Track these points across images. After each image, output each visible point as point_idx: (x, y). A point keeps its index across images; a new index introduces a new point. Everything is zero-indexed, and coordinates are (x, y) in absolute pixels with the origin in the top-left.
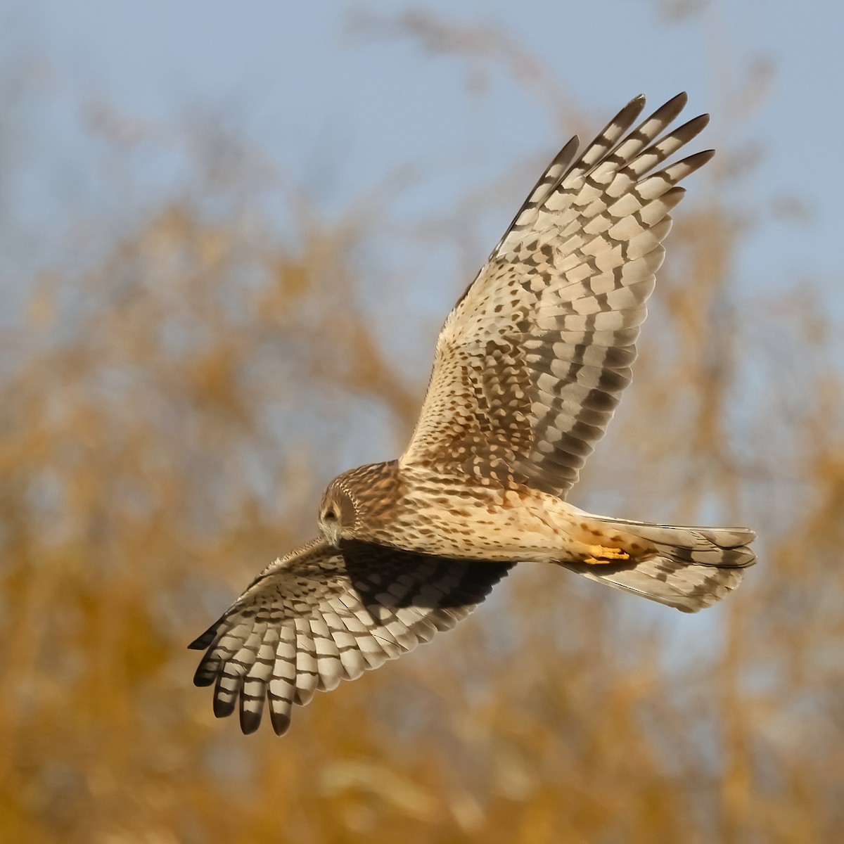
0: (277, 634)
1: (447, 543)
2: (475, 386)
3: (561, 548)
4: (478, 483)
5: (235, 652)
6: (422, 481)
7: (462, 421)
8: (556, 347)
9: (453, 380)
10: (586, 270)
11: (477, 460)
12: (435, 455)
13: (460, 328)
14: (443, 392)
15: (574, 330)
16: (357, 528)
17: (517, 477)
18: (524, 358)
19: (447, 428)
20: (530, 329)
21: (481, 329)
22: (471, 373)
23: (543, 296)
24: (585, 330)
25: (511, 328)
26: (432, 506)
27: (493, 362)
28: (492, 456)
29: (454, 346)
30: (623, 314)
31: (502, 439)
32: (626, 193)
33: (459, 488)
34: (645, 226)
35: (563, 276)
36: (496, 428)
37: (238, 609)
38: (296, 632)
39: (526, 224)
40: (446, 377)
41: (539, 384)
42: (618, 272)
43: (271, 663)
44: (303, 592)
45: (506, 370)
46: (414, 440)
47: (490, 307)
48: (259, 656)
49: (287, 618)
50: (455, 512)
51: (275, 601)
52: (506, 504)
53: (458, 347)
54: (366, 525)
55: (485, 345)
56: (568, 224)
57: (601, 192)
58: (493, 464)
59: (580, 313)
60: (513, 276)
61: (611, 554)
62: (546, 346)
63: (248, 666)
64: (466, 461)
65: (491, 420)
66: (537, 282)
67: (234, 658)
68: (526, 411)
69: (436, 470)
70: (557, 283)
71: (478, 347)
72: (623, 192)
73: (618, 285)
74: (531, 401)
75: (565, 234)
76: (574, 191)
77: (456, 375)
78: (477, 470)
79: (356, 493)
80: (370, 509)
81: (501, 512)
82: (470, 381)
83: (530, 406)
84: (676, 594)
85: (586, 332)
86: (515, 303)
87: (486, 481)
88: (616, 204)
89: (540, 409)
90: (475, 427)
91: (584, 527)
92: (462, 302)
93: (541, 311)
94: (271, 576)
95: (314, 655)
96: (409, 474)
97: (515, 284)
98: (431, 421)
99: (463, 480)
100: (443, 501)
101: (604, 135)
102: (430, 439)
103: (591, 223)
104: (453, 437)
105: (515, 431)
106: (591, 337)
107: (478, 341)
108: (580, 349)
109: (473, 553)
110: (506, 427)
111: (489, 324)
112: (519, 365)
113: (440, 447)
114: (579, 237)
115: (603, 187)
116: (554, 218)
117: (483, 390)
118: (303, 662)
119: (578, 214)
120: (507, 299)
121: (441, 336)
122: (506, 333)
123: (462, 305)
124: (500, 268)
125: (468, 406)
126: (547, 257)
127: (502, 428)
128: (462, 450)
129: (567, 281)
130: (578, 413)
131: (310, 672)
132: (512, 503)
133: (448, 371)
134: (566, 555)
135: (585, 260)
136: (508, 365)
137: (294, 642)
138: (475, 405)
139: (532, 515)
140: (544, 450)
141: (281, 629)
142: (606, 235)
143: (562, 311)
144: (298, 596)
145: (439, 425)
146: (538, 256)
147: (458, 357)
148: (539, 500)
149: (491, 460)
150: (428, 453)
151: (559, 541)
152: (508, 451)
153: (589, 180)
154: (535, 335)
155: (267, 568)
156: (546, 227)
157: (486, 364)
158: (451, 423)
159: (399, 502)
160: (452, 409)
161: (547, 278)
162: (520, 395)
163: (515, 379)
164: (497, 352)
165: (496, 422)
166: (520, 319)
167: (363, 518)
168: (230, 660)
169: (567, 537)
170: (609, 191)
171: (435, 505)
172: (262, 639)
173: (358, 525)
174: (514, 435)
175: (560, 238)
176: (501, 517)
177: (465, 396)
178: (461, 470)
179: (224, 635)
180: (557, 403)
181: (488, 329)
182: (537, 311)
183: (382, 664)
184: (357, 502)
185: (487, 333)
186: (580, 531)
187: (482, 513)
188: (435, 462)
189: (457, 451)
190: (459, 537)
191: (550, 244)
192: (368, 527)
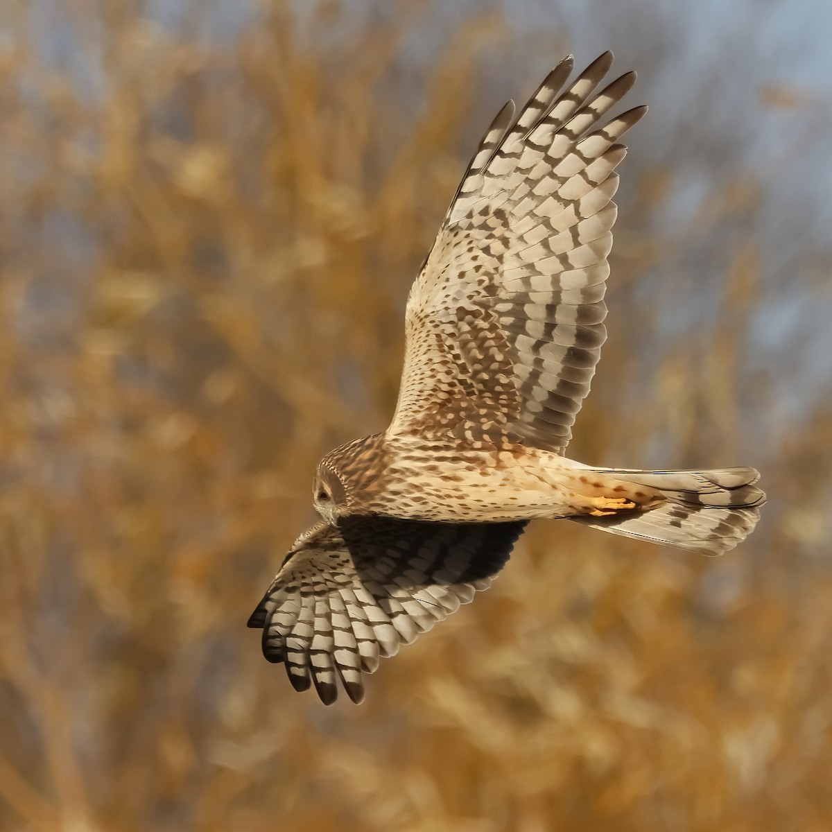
0: (326, 606)
1: (443, 509)
2: (453, 352)
3: (562, 504)
4: (470, 447)
5: (292, 627)
6: (410, 450)
7: (445, 388)
8: (527, 308)
9: (428, 348)
10: (542, 231)
11: (468, 424)
12: (423, 423)
13: (425, 297)
14: (419, 361)
15: (542, 291)
16: (349, 504)
17: (512, 438)
18: (498, 321)
19: (431, 395)
20: (498, 293)
21: (447, 296)
22: (446, 339)
23: (504, 260)
24: (552, 290)
25: (479, 293)
26: (422, 474)
27: (466, 328)
28: (483, 420)
29: (422, 315)
30: (585, 271)
31: (489, 402)
32: (568, 152)
33: (449, 454)
34: (594, 184)
35: (521, 238)
36: (481, 392)
37: (279, 586)
38: (344, 603)
39: (472, 190)
40: (420, 346)
41: (517, 345)
42: (574, 231)
43: (330, 634)
44: (338, 564)
45: (482, 334)
46: (399, 410)
47: (453, 273)
48: (316, 629)
49: (331, 590)
50: (446, 478)
51: (314, 575)
52: (500, 466)
53: (427, 316)
54: (356, 499)
55: (455, 312)
56: (517, 187)
57: (543, 154)
58: (485, 427)
59: (544, 273)
60: (470, 242)
61: (615, 504)
62: (517, 308)
63: (309, 639)
64: (457, 426)
65: (475, 384)
66: (496, 247)
67: (293, 633)
68: (509, 373)
69: (425, 438)
70: (516, 246)
71: (449, 314)
72: (565, 153)
73: (577, 244)
74: (512, 362)
75: (515, 197)
76: (517, 156)
77: (431, 343)
78: (468, 434)
79: (341, 469)
80: (357, 482)
81: (494, 474)
82: (446, 348)
83: (512, 368)
84: (695, 539)
85: (553, 292)
86: (478, 268)
87: (478, 444)
88: (560, 164)
89: (522, 370)
90: (460, 392)
91: (583, 480)
92: (423, 272)
93: (505, 274)
94: (301, 552)
95: (368, 623)
96: (396, 444)
97: (474, 250)
98: (413, 390)
99: (454, 445)
100: (433, 468)
101: (536, 98)
102: (415, 408)
103: (540, 184)
104: (439, 404)
105: (501, 393)
106: (560, 296)
107: (447, 308)
108: (551, 309)
109: (472, 516)
110: (491, 391)
111: (455, 291)
112: (493, 328)
113: (428, 415)
114: (530, 199)
115: (545, 149)
116: (501, 183)
117: (462, 356)
118: (360, 630)
119: (525, 177)
120: (469, 266)
121: (409, 306)
122: (474, 298)
123: (424, 274)
124: (455, 235)
125: (448, 373)
126: (502, 222)
127: (488, 392)
128: (451, 416)
129: (527, 243)
130: (560, 371)
131: (370, 640)
132: (506, 463)
133: (422, 340)
134: (570, 510)
135: (540, 221)
136: (482, 329)
137: (346, 612)
138: (455, 371)
139: (528, 473)
140: (533, 410)
141: (329, 601)
142: (556, 195)
143: (526, 273)
144: (334, 568)
145: (422, 393)
146: (492, 221)
147: (429, 326)
148: (534, 458)
149: (483, 423)
150: (415, 422)
151: (559, 496)
152: (498, 413)
153: (528, 143)
154: (504, 298)
155: (294, 545)
156: (494, 192)
157: (459, 330)
158: (434, 390)
159: (385, 472)
160: (433, 376)
161: (505, 242)
162: (499, 357)
163: (492, 343)
164: (469, 317)
165: (481, 386)
166: (487, 283)
167: (352, 493)
168: (290, 635)
169: (567, 491)
170: (550, 153)
171: (425, 473)
172: (314, 612)
173: (350, 501)
174: (501, 397)
175: (512, 202)
176: (494, 479)
177: (444, 363)
178: (452, 436)
179: (275, 612)
180: (539, 362)
181: (455, 296)
182: (502, 275)
183: (432, 626)
184: (343, 478)
185: (455, 299)
186: (580, 485)
187: (475, 476)
188: (424, 430)
189: (446, 418)
190: (454, 503)
191: (502, 207)
192: (358, 501)
